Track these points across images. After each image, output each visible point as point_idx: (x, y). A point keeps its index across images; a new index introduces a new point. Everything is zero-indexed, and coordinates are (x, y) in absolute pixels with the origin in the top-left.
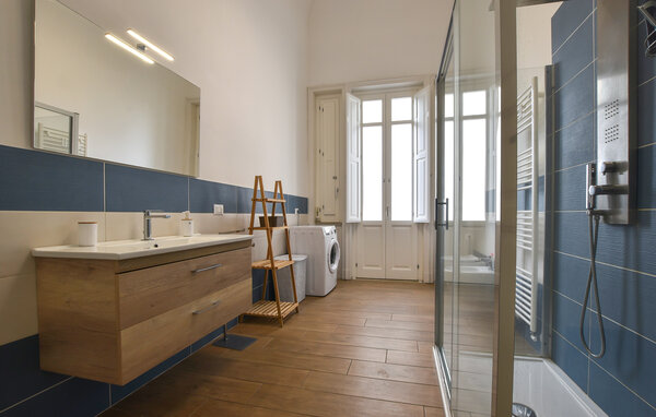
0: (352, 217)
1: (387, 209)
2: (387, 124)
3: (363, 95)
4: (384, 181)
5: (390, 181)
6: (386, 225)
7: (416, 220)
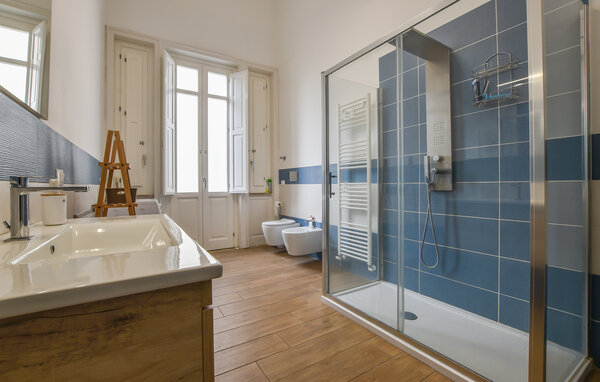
0: (168, 190)
1: (203, 180)
2: (203, 95)
3: (181, 60)
4: (200, 152)
5: (206, 152)
6: (203, 196)
7: (232, 191)
